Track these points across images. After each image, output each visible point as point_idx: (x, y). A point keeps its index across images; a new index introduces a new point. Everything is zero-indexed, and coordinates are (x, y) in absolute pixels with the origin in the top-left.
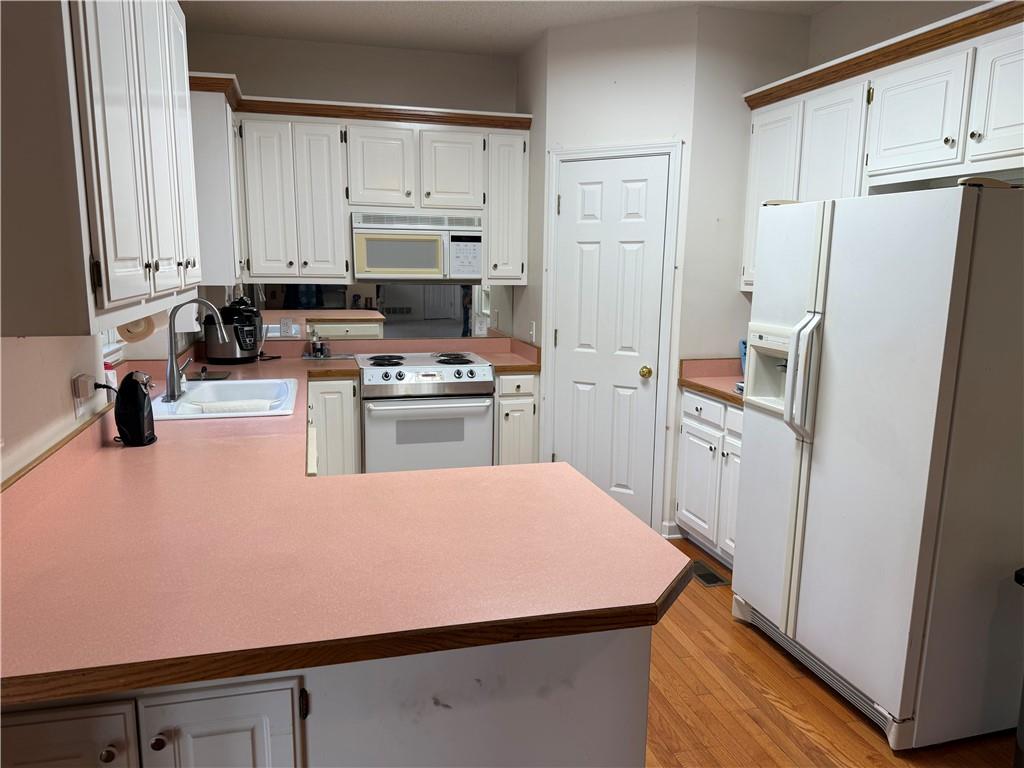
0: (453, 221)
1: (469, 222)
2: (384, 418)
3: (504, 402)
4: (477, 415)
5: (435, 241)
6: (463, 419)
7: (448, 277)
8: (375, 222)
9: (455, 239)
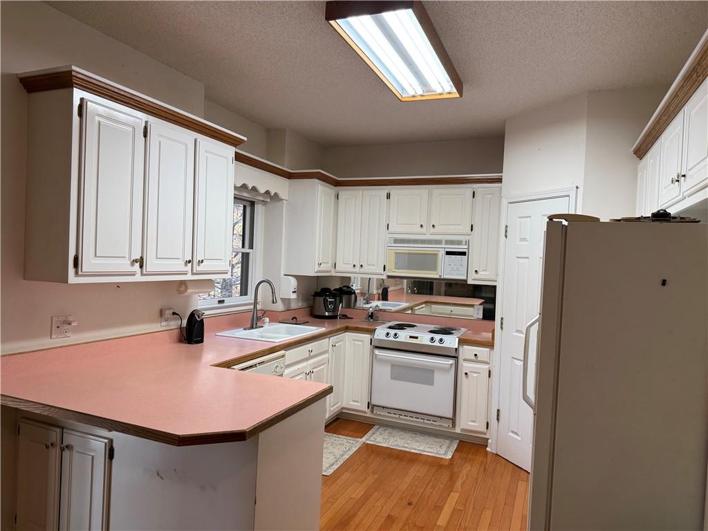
0: (447, 242)
1: (459, 243)
2: (383, 361)
3: (465, 364)
4: (443, 370)
5: (436, 254)
6: (433, 371)
7: (442, 277)
8: (400, 243)
9: (448, 253)
